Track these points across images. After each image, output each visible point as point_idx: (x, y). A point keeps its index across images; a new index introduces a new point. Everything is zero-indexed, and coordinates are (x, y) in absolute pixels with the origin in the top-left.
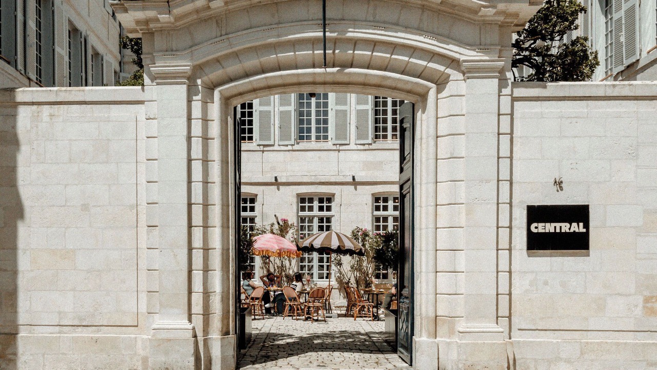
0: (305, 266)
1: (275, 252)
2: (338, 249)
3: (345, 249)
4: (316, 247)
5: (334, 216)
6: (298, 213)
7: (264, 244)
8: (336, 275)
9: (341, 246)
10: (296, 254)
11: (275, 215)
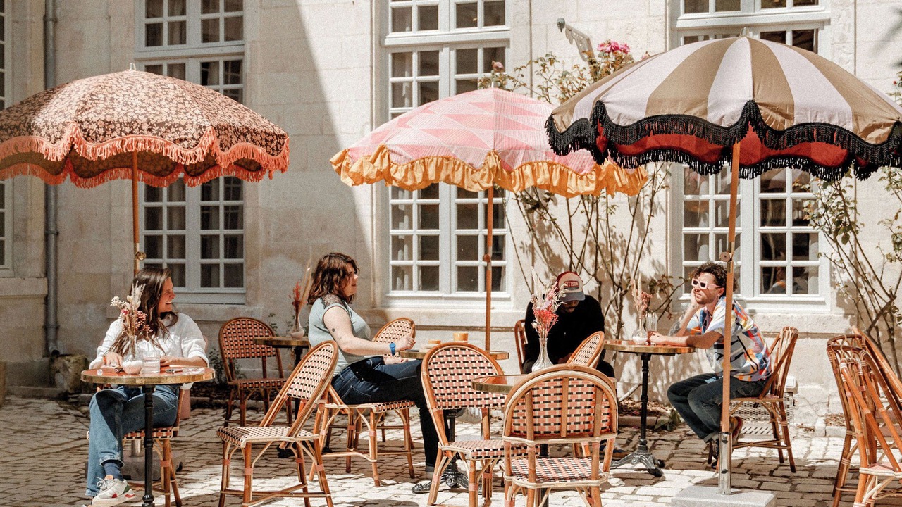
1: (478, 164)
2: (744, 132)
3: (786, 127)
4: (622, 124)
5: (828, 22)
6: (674, 18)
7: (436, 133)
8: (837, 276)
9: (763, 111)
10: (594, 178)
11: (561, 25)
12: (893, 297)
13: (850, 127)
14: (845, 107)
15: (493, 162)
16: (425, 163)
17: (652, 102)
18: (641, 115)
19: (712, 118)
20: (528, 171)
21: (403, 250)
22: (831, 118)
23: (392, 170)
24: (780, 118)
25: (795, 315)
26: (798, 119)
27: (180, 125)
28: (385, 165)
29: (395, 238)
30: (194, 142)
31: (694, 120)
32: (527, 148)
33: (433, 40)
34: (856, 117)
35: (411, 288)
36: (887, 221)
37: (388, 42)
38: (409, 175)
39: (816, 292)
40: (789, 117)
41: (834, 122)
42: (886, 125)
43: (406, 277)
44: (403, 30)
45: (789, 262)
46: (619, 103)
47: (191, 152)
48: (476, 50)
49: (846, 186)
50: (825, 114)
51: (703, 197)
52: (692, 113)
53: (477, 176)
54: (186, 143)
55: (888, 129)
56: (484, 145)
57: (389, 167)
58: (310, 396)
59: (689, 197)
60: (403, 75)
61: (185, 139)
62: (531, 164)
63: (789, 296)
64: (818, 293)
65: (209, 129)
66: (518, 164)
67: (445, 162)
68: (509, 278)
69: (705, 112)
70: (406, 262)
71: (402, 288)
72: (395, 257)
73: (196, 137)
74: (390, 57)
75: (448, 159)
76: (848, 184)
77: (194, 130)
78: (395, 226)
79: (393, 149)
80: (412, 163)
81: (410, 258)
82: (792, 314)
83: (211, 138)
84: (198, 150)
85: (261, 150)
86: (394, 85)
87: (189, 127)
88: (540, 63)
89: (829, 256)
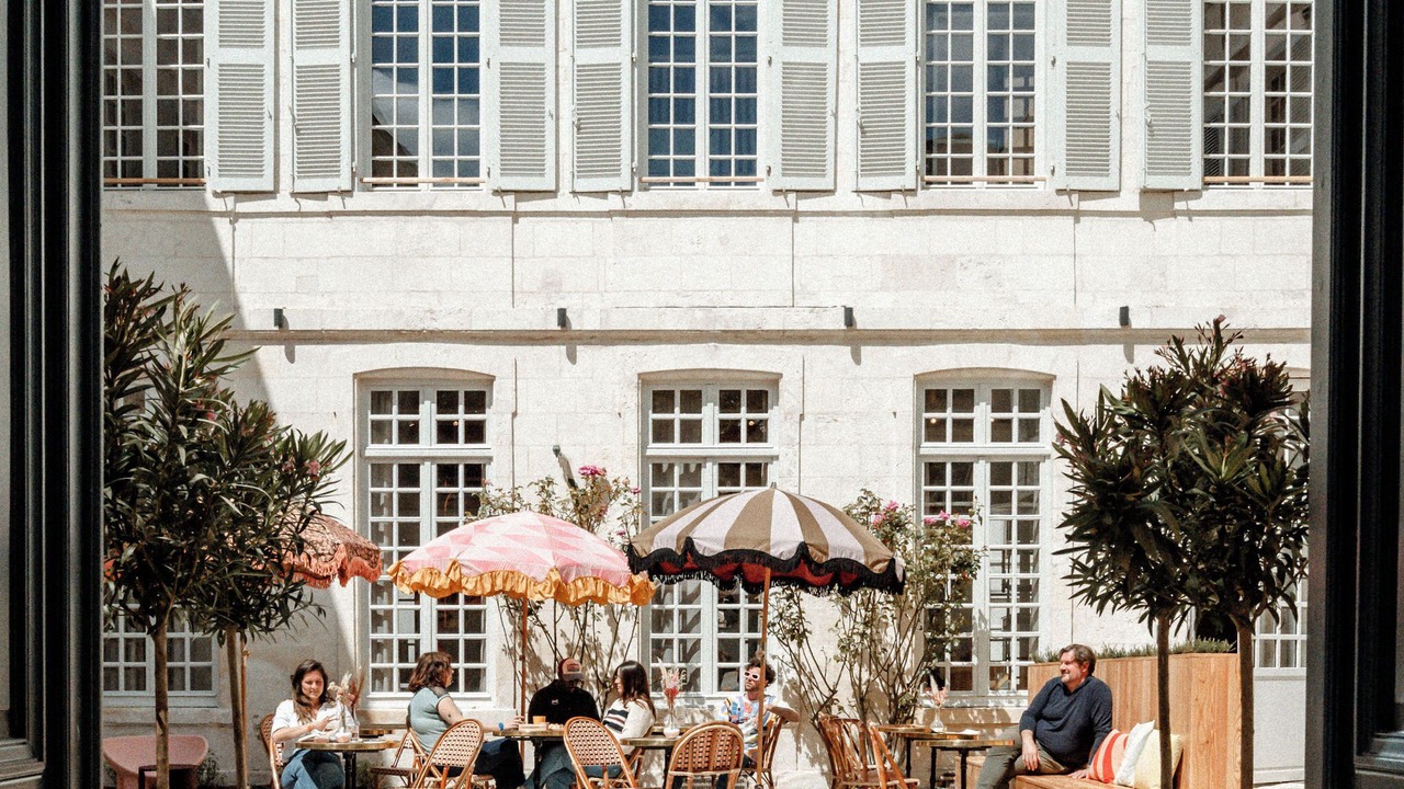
0: (669, 642)
1: (541, 578)
2: (798, 563)
3: (824, 560)
4: (706, 554)
5: (777, 458)
6: (644, 446)
7: (501, 550)
8: (784, 675)
9: (810, 549)
10: (629, 591)
11: (557, 452)
12: (834, 692)
13: (862, 561)
14: (860, 547)
15: (556, 577)
16: (493, 576)
17: (728, 540)
18: (720, 548)
19: (774, 552)
20: (579, 583)
21: (382, 654)
22: (851, 554)
23: (464, 581)
24: (820, 554)
26: (832, 555)
27: (317, 542)
28: (458, 576)
29: (374, 642)
30: (329, 557)
31: (761, 554)
32: (578, 565)
33: (411, 454)
34: (867, 554)
35: (391, 689)
36: (835, 629)
37: (368, 453)
38: (478, 585)
40: (826, 554)
41: (853, 558)
42: (885, 560)
43: (386, 680)
44: (381, 442)
46: (705, 539)
47: (327, 565)
48: (457, 465)
50: (848, 552)
51: (668, 607)
52: (758, 549)
53: (540, 588)
54: (323, 557)
55: (886, 563)
56: (545, 563)
57: (461, 578)
58: (466, 763)
59: (656, 606)
60: (382, 486)
61: (323, 554)
62: (582, 579)
65: (342, 546)
66: (573, 577)
67: (510, 576)
68: (490, 680)
69: (769, 549)
70: (386, 665)
71: (381, 689)
72: (374, 660)
73: (332, 552)
74: (370, 467)
75: (513, 573)
77: (329, 547)
78: (375, 630)
79: (466, 563)
80: (481, 575)
81: (391, 660)
83: (344, 554)
84: (333, 563)
85: (366, 563)
86: (373, 494)
87: (325, 544)
88: (541, 484)
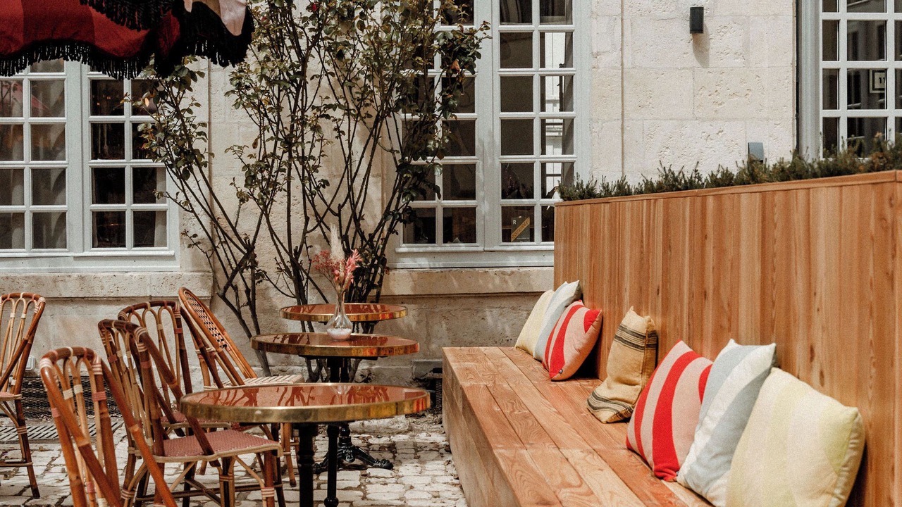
12: (251, 248)
25: (136, 274)
36: (236, 148)
39: (163, 243)
45: (129, 206)
49: (192, 105)
51: (16, 120)
63: (129, 250)
64: (165, 245)
76: (194, 102)
82: (132, 273)
89: (174, 197)
